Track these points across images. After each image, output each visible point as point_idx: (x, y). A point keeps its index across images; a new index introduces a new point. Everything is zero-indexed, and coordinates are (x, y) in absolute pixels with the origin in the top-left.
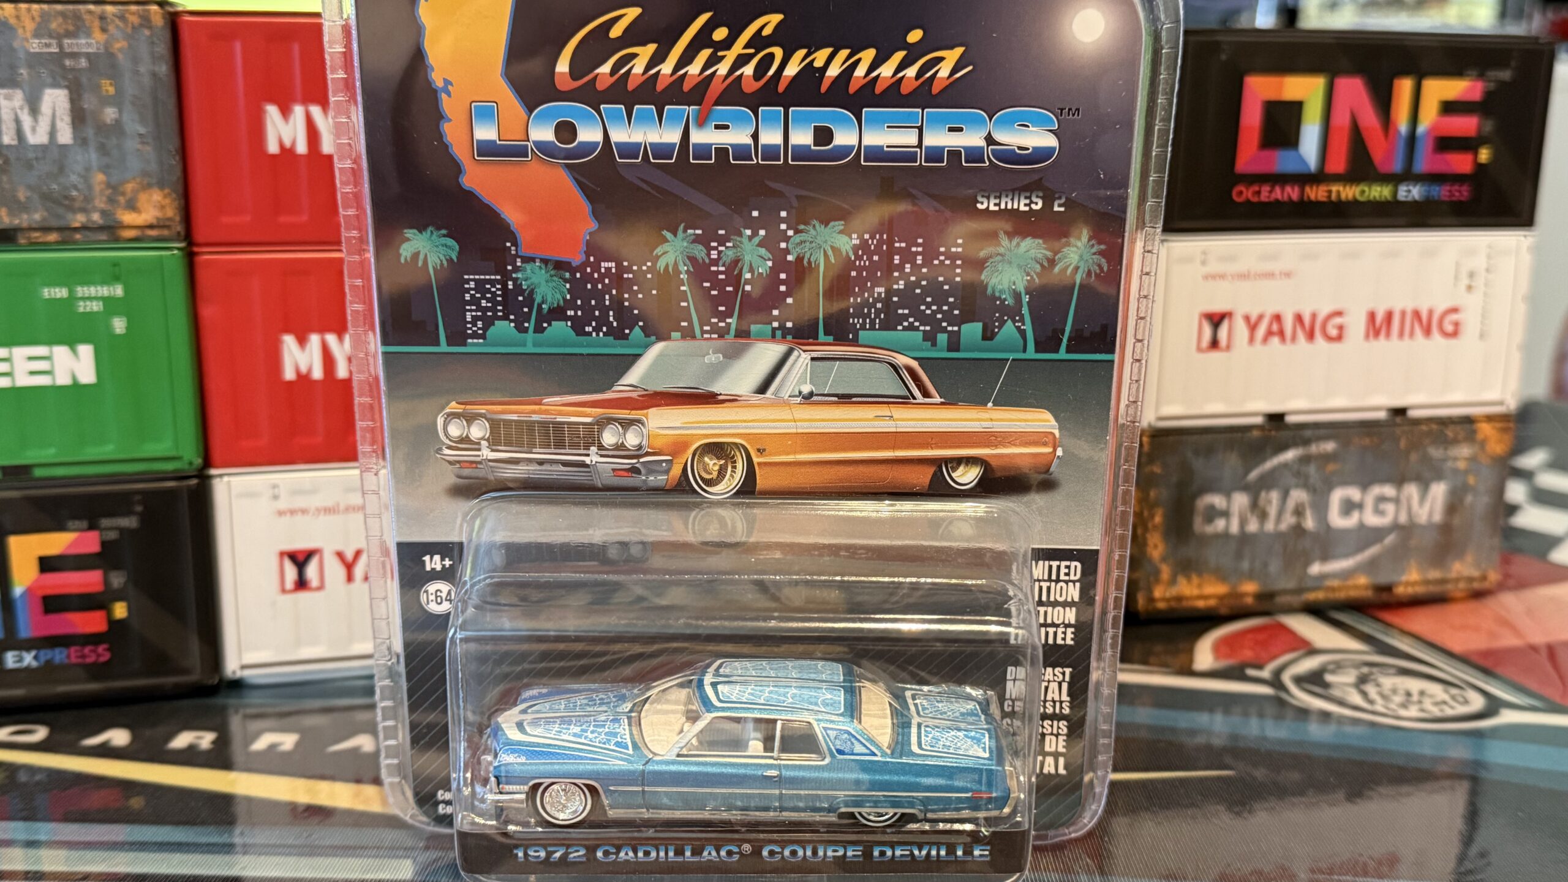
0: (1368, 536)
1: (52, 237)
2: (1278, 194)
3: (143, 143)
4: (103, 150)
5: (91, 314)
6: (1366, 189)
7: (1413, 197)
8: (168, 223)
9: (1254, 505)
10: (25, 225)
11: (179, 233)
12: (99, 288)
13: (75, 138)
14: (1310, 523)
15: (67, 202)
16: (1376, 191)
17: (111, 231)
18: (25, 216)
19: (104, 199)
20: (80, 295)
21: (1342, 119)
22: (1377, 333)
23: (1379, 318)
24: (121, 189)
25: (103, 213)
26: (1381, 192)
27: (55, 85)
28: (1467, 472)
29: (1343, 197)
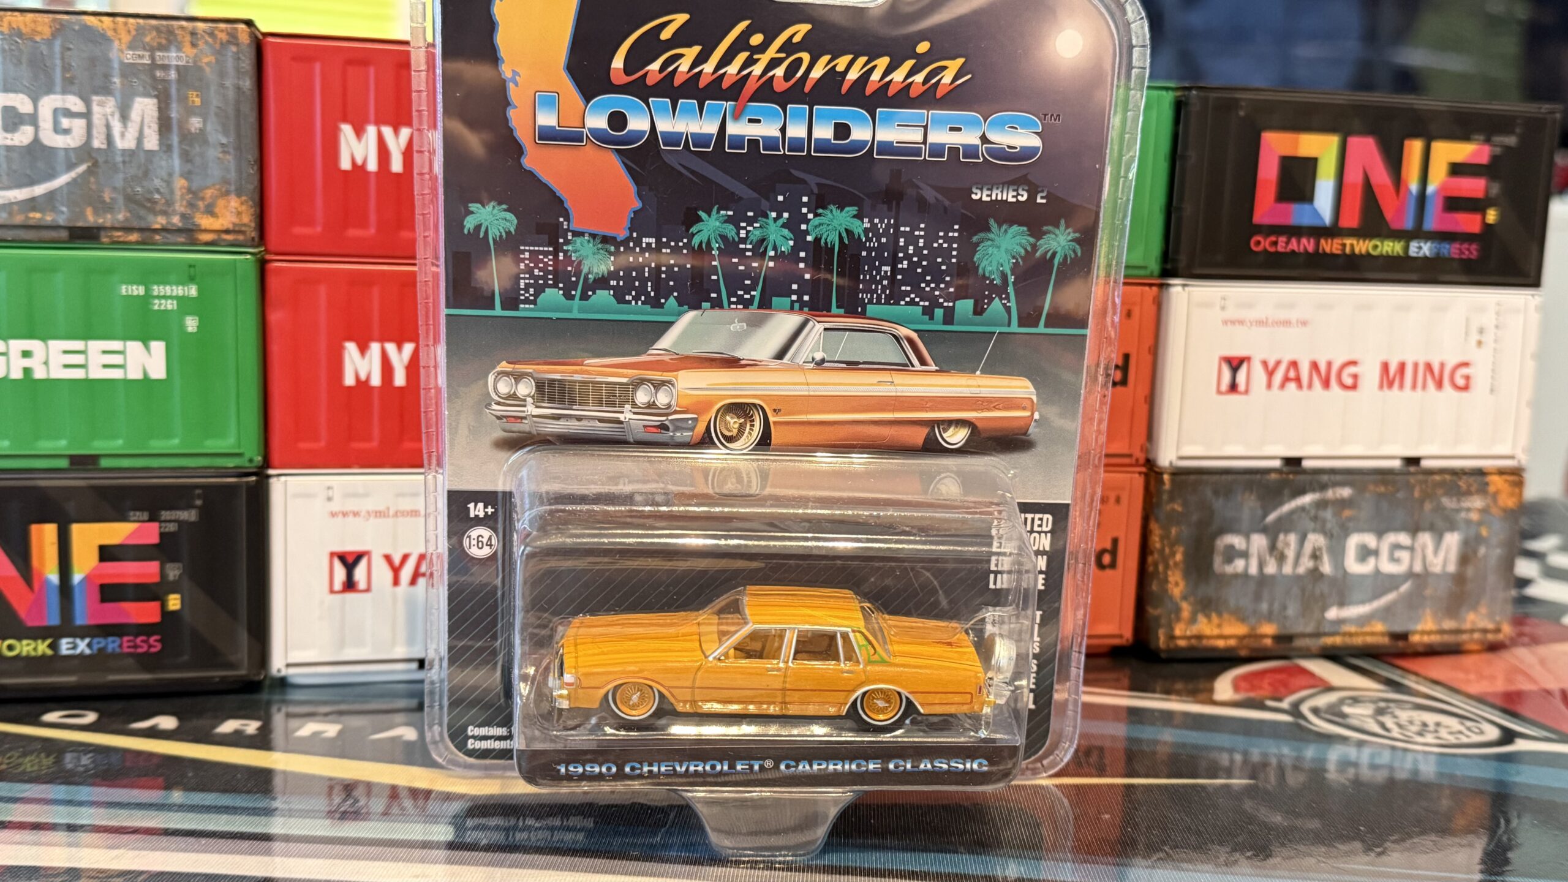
0: (1382, 583)
1: (134, 237)
2: (1294, 245)
3: (224, 152)
4: (186, 157)
5: (166, 311)
6: (1378, 243)
7: (1424, 253)
8: (243, 229)
9: (1272, 547)
10: (108, 224)
11: (253, 239)
12: (174, 287)
13: (161, 144)
14: (1326, 568)
15: (149, 205)
16: (1388, 246)
17: (189, 234)
18: (109, 216)
19: (184, 203)
20: (155, 293)
21: (1354, 176)
22: (1391, 384)
23: (1393, 368)
24: (201, 195)
25: (183, 216)
26: (1393, 246)
27: (146, 95)
28: (1480, 523)
29: (1357, 251)
